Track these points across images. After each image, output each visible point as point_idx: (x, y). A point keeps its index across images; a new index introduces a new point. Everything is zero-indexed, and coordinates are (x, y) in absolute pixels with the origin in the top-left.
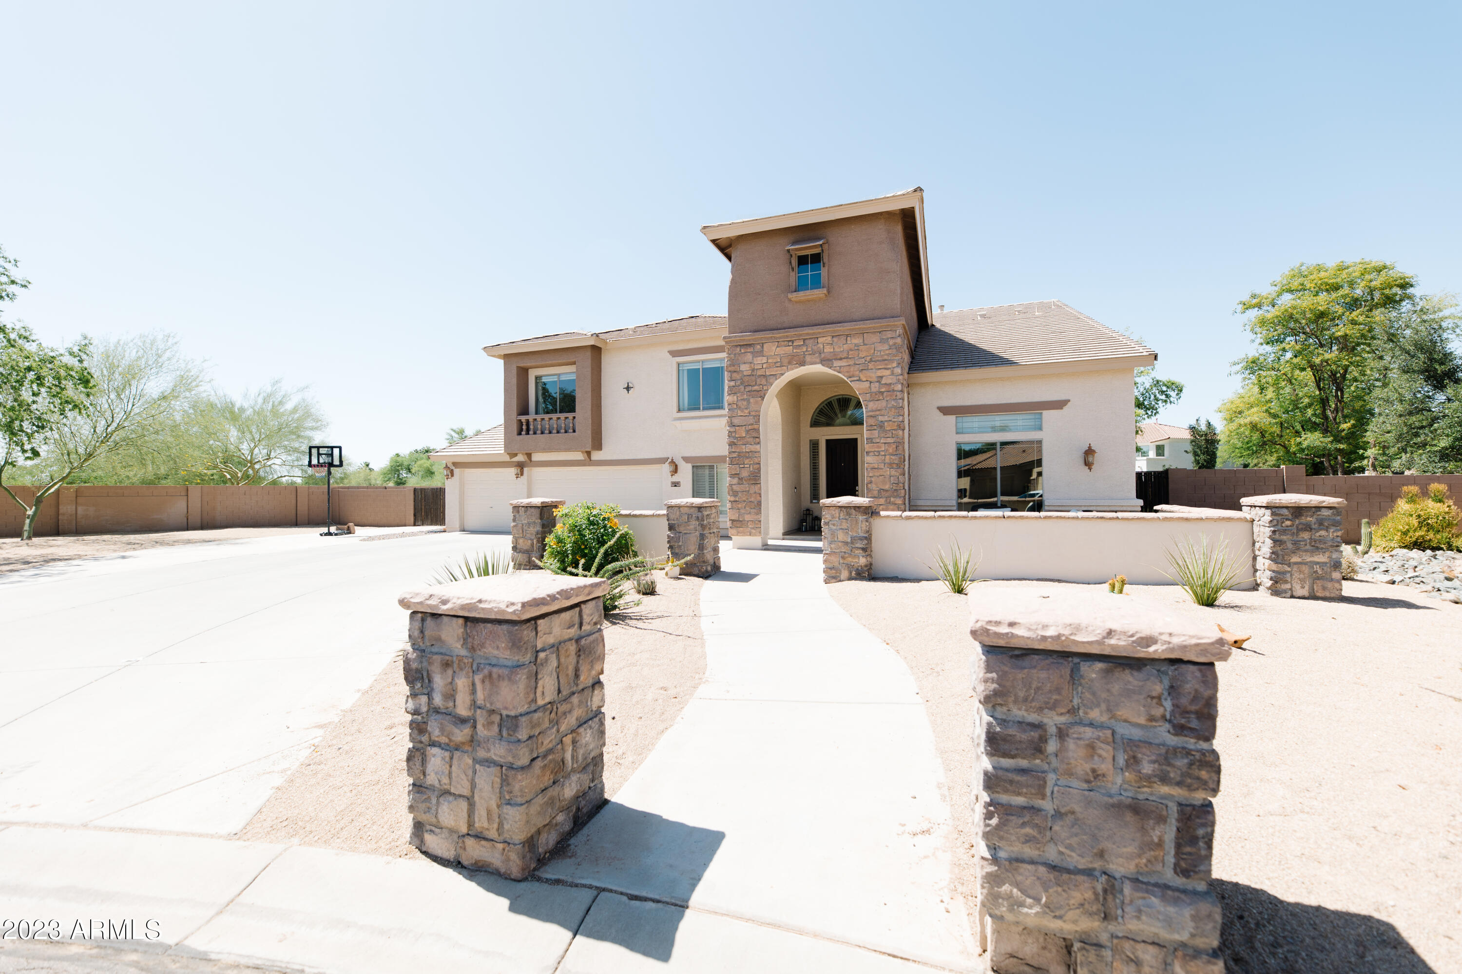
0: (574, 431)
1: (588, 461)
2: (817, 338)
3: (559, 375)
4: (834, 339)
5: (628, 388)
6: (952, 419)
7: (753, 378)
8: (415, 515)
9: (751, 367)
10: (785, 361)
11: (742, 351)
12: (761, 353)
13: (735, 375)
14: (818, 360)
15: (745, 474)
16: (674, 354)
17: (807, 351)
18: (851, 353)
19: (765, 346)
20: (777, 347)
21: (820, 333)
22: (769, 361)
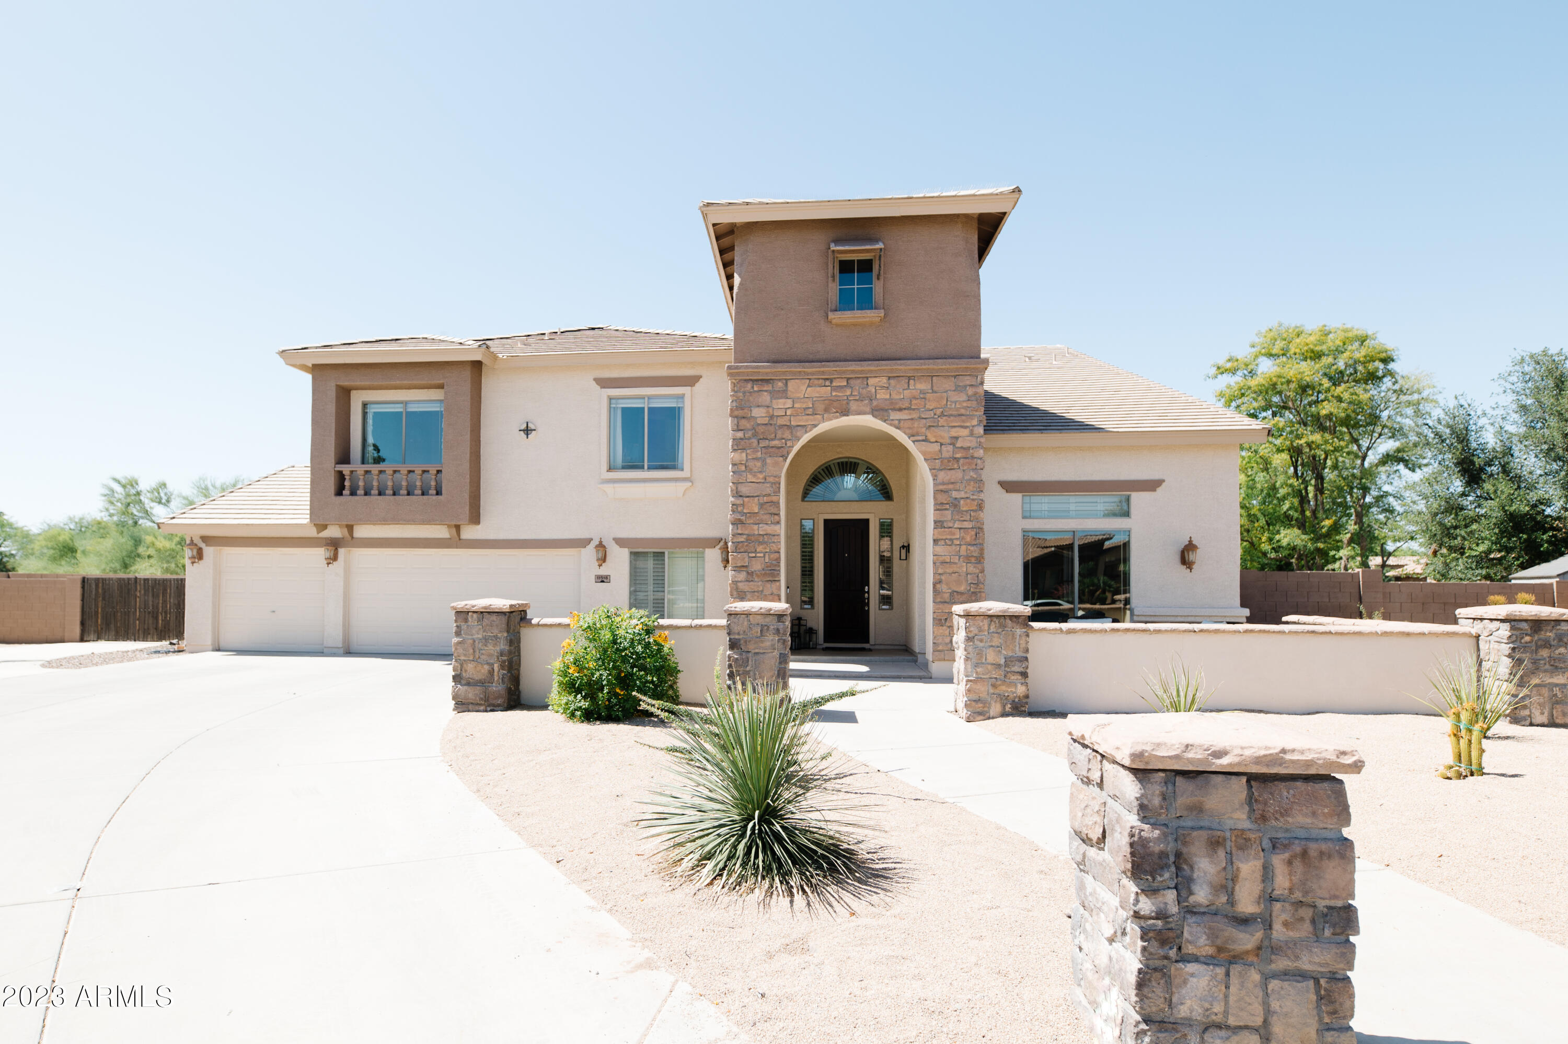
0: (438, 493)
1: (456, 541)
2: (867, 378)
3: (406, 403)
4: (892, 381)
5: (527, 431)
6: (1017, 498)
7: (772, 429)
8: (83, 623)
9: (768, 412)
10: (820, 407)
11: (756, 389)
12: (784, 393)
13: (744, 423)
14: (868, 409)
15: (757, 566)
16: (603, 383)
17: (851, 395)
18: (914, 402)
19: (790, 384)
20: (809, 386)
21: (871, 371)
22: (796, 405)
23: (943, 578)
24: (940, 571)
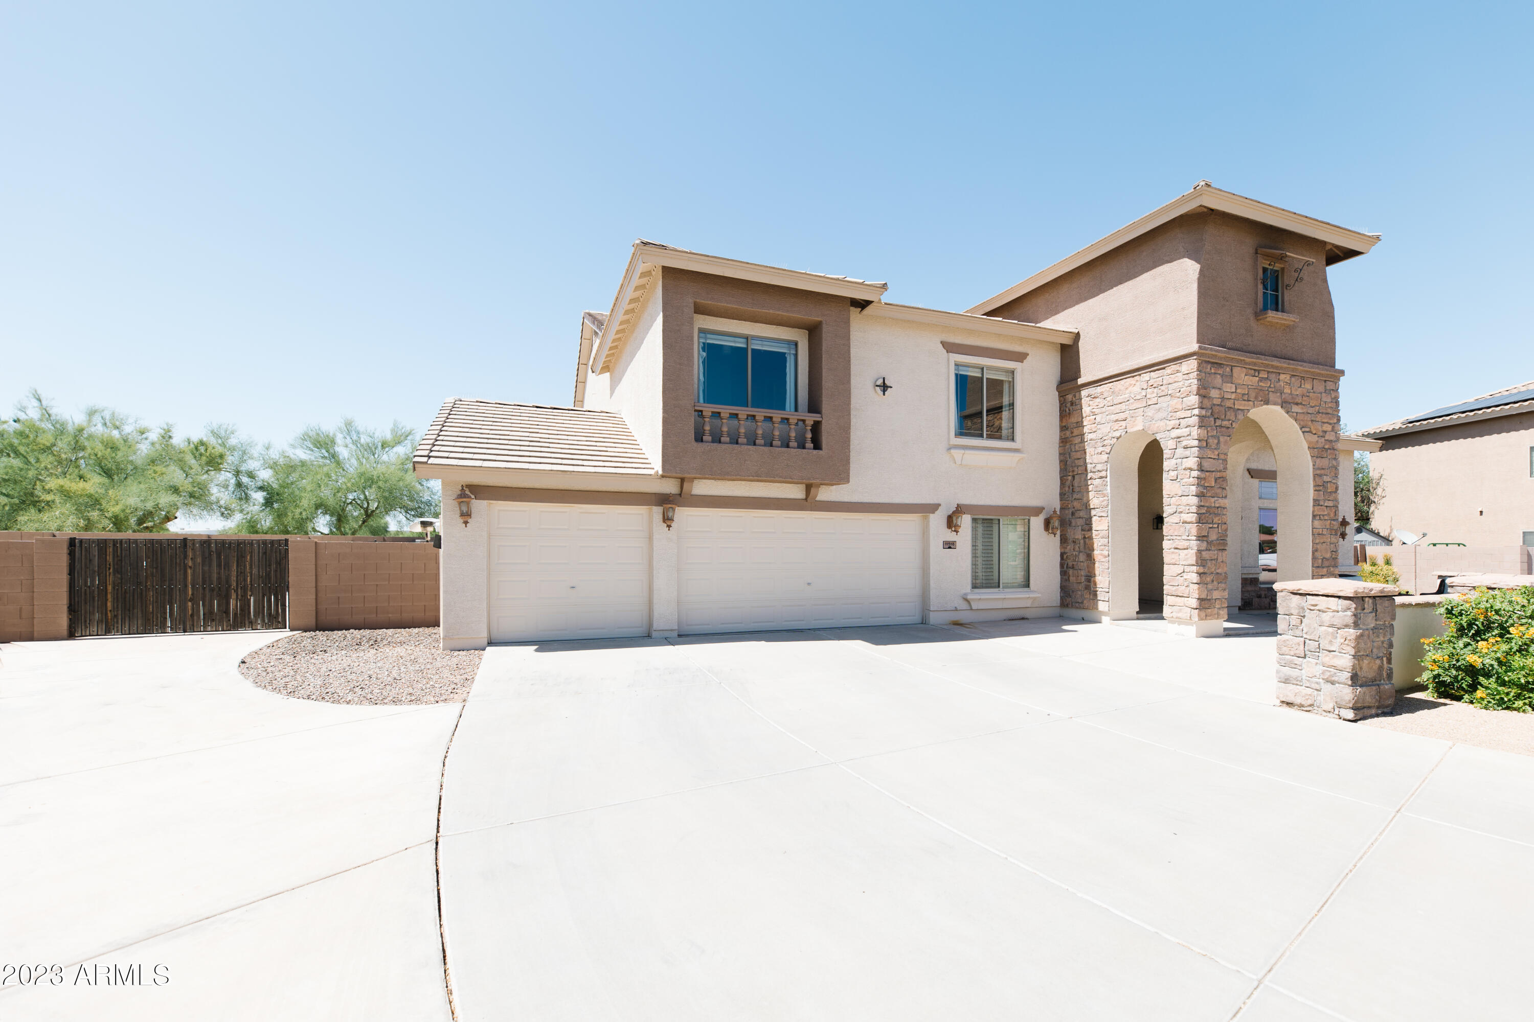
0: (817, 446)
1: (808, 503)
2: (1279, 373)
3: (747, 338)
4: (1293, 379)
5: (885, 387)
6: (1256, 482)
7: (1222, 409)
8: (72, 609)
9: (1220, 394)
10: (1253, 395)
11: (1213, 371)
12: (1229, 378)
13: (1206, 401)
14: (1279, 401)
15: (1213, 537)
16: (950, 347)
17: (1270, 387)
18: (1304, 398)
19: (1236, 370)
20: (1246, 375)
21: (1281, 368)
22: (1238, 391)
23: (1318, 547)
24: (1317, 541)
